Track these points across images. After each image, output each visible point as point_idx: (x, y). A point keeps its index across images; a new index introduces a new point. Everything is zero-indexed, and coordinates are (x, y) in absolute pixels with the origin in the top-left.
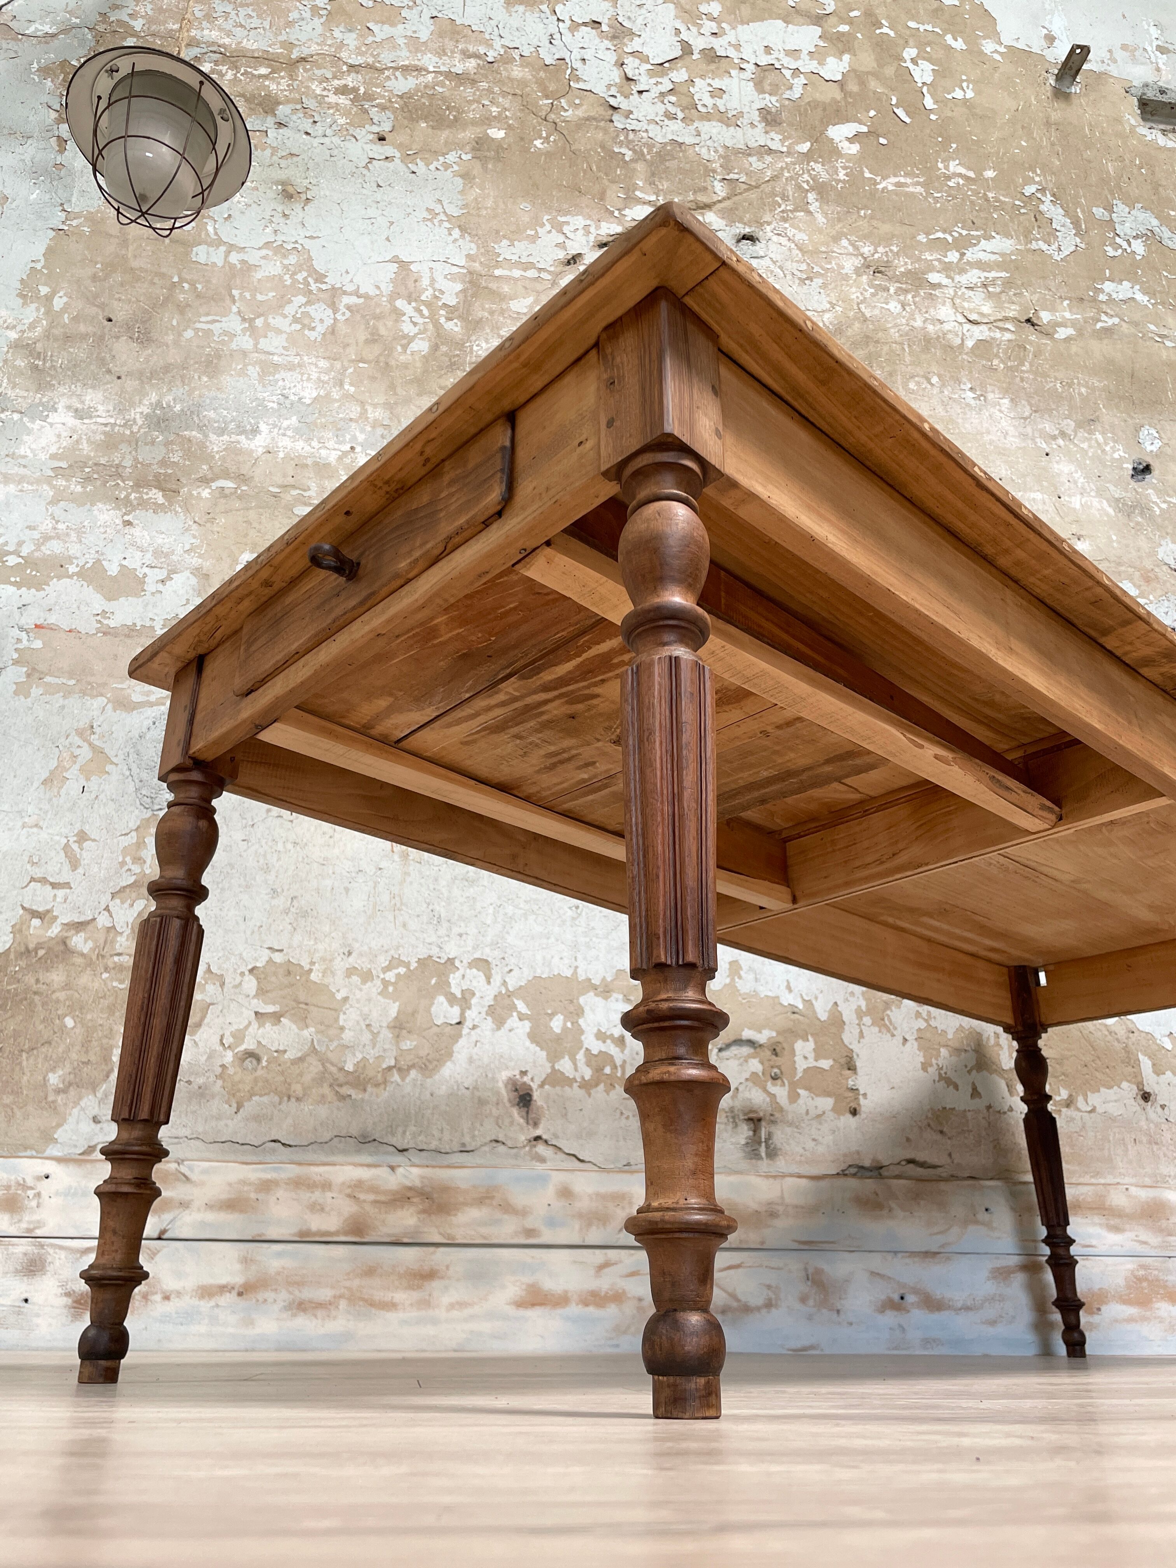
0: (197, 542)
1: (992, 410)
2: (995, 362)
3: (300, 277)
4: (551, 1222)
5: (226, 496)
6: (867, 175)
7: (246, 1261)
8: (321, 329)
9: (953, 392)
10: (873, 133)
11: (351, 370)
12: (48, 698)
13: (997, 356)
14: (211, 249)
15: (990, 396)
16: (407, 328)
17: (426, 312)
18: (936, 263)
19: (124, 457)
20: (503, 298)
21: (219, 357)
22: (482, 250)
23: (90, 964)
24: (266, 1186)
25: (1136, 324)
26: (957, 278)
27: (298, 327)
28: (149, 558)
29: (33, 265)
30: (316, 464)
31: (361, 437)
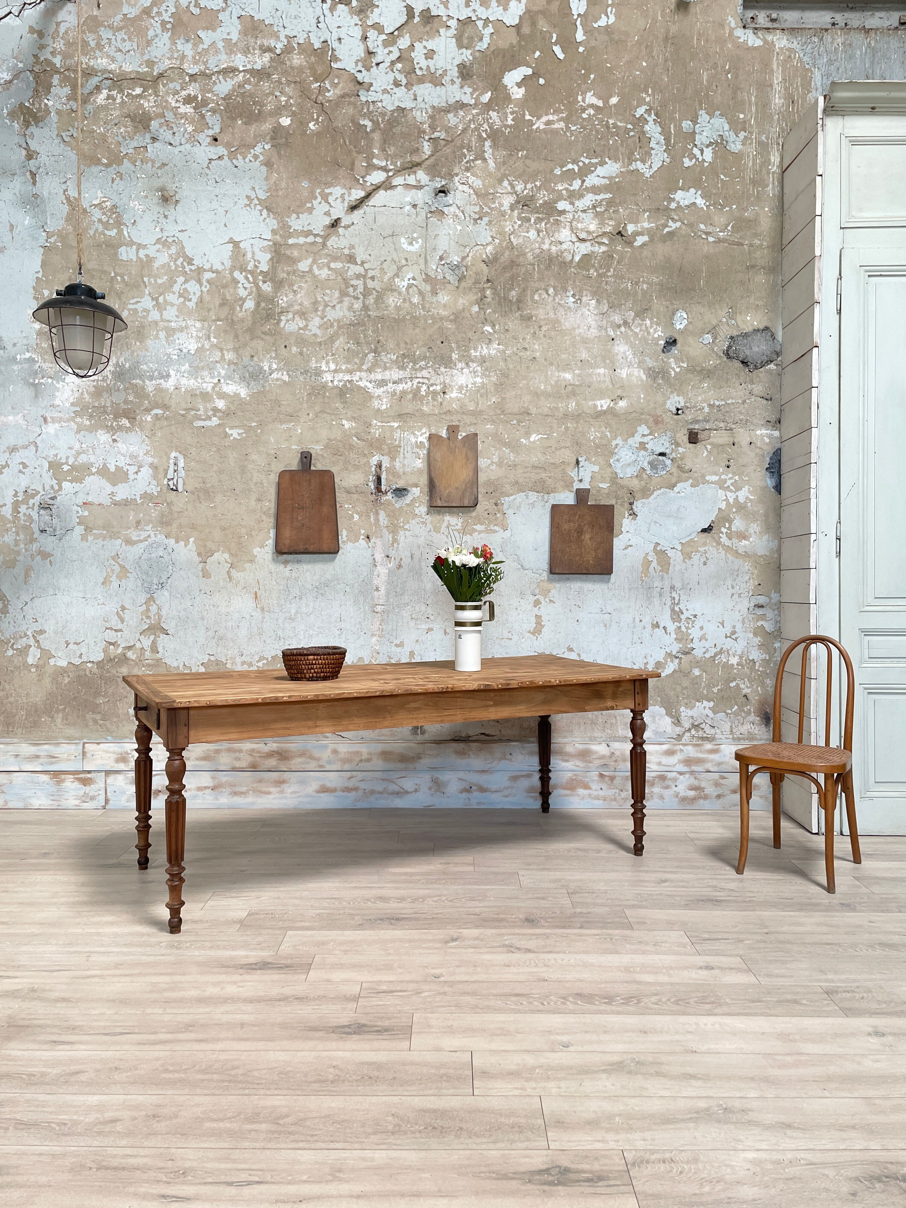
0: (149, 448)
1: (584, 310)
2: (591, 271)
3: (179, 263)
4: (329, 762)
5: (159, 419)
6: (528, 117)
7: (213, 778)
8: (195, 300)
9: (561, 300)
10: (536, 75)
11: (213, 328)
12: (96, 541)
13: (593, 266)
14: (129, 249)
15: (584, 299)
16: (242, 293)
17: (251, 279)
18: (564, 192)
19: (106, 401)
20: (294, 261)
21: (143, 327)
22: (281, 224)
23: (136, 664)
24: (218, 751)
25: (691, 225)
26: (577, 203)
27: (181, 300)
28: (128, 461)
29: (37, 275)
30: (201, 393)
31: (223, 372)
